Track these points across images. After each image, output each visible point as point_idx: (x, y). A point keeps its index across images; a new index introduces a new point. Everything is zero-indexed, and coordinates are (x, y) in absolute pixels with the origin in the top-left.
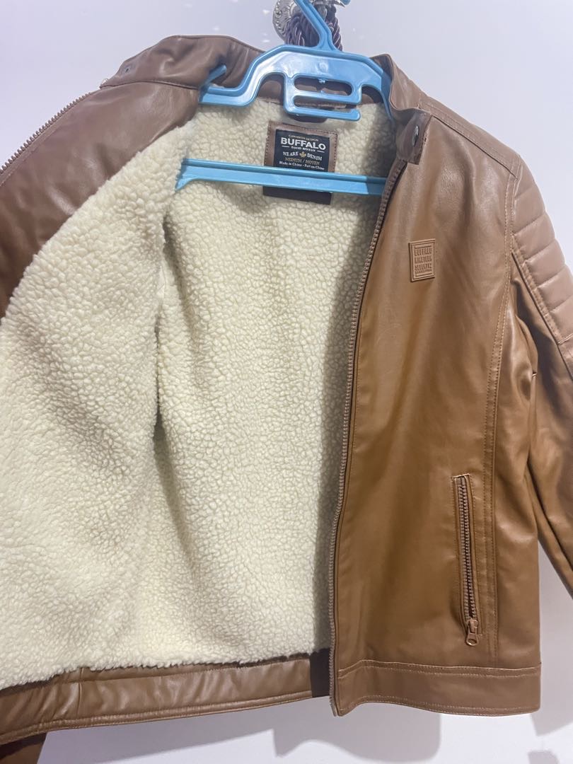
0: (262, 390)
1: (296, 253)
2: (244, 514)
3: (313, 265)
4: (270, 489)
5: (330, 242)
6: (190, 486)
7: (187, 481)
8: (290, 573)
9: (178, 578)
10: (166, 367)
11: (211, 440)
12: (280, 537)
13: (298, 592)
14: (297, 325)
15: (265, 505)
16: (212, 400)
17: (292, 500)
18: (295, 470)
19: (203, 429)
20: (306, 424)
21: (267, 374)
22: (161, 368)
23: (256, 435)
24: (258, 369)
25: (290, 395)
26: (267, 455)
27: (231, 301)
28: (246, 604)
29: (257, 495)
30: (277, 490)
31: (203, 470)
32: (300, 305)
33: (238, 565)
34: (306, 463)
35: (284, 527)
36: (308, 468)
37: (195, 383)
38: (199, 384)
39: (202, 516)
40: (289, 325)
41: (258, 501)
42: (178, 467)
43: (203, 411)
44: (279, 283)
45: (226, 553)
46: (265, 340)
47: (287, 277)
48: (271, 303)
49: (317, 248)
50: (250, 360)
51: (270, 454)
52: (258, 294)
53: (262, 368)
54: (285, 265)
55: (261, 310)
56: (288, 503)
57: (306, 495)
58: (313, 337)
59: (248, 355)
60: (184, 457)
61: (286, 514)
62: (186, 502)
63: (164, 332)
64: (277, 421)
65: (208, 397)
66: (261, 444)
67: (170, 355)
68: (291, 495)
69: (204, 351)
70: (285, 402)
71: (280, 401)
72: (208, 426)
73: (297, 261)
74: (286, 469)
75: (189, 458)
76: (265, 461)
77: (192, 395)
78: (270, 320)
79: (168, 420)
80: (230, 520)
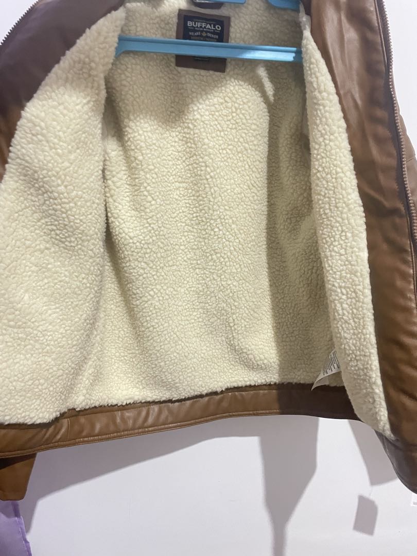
0: (180, 213)
1: (201, 109)
2: (172, 299)
3: (214, 119)
4: (188, 282)
5: (226, 102)
6: (135, 280)
7: (133, 277)
8: (203, 337)
9: (127, 346)
10: (112, 196)
11: (149, 248)
12: (196, 314)
13: (208, 349)
14: (203, 164)
15: (185, 293)
16: (147, 219)
17: (204, 289)
18: (204, 269)
19: (142, 240)
20: (211, 237)
21: (183, 201)
22: (108, 197)
23: (177, 245)
24: (177, 197)
25: (200, 216)
26: (185, 259)
27: (156, 146)
28: (176, 358)
29: (180, 286)
30: (193, 282)
31: (144, 269)
32: (205, 148)
33: (170, 333)
34: (212, 264)
35: (199, 307)
36: (213, 267)
37: (133, 208)
38: (137, 208)
39: (145, 301)
40: (197, 164)
41: (180, 290)
42: (125, 268)
43: (141, 228)
44: (190, 133)
45: (162, 325)
46: (181, 176)
47: (195, 128)
48: (185, 148)
49: (217, 106)
50: (170, 190)
51: (187, 258)
52: (175, 142)
53: (179, 196)
54: (193, 119)
55: (177, 154)
56: (201, 291)
57: (212, 286)
58: (215, 173)
59: (170, 187)
60: (130, 260)
61: (200, 298)
62: (133, 292)
63: (109, 171)
64: (192, 235)
65: (145, 217)
66: (181, 251)
67: (114, 188)
68: (202, 286)
69: (140, 183)
70: (197, 221)
71: (194, 221)
72: (146, 238)
73: (202, 116)
74: (199, 268)
75: (133, 261)
76: (184, 263)
77: (132, 217)
78: (184, 161)
79: (116, 235)
80: (164, 303)
